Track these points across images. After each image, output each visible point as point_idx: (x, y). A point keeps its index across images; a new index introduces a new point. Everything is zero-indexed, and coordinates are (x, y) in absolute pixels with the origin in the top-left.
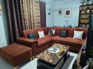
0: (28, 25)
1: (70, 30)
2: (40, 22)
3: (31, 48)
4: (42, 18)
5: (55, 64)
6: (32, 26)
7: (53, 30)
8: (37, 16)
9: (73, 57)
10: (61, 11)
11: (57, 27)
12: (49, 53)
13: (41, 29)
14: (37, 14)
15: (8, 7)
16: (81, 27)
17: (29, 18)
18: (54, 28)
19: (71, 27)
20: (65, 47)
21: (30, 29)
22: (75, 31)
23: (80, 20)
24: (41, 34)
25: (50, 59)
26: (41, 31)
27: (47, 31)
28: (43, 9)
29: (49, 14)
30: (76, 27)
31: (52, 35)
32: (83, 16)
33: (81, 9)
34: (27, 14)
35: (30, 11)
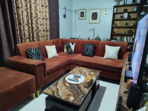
0: (27, 34)
1: (99, 44)
2: (48, 29)
3: (34, 76)
4: (53, 22)
6: (35, 35)
7: (71, 44)
8: (43, 19)
9: (104, 89)
10: (83, 12)
11: (77, 39)
12: (68, 85)
13: (51, 41)
14: (44, 15)
17: (28, 21)
18: (72, 40)
19: (100, 40)
20: (93, 73)
21: (30, 41)
22: (107, 47)
24: (52, 51)
25: (70, 95)
26: (51, 44)
27: (61, 46)
28: (54, 6)
29: (65, 16)
30: (107, 40)
31: (70, 53)
32: (118, 23)
33: (115, 12)
34: (25, 13)
35: (30, 7)
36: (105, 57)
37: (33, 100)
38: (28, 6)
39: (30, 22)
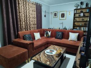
0: (24, 26)
1: (66, 32)
2: (36, 23)
3: (27, 50)
4: (38, 20)
5: (52, 66)
6: (28, 27)
7: (48, 32)
8: (33, 18)
10: (56, 14)
11: (52, 29)
12: (46, 55)
13: (37, 30)
14: (33, 16)
15: (3, 7)
16: (75, 29)
17: (25, 19)
18: (49, 30)
19: (66, 29)
20: (61, 49)
21: (26, 30)
22: (70, 33)
23: (74, 22)
24: (37, 36)
25: (48, 61)
26: (37, 32)
27: (43, 33)
28: (39, 11)
29: (45, 16)
30: (71, 29)
31: (48, 37)
32: (77, 19)
33: (75, 12)
34: (23, 15)
35: (26, 12)
36: (69, 39)
37: (26, 64)
38: (25, 12)
39: (26, 20)
